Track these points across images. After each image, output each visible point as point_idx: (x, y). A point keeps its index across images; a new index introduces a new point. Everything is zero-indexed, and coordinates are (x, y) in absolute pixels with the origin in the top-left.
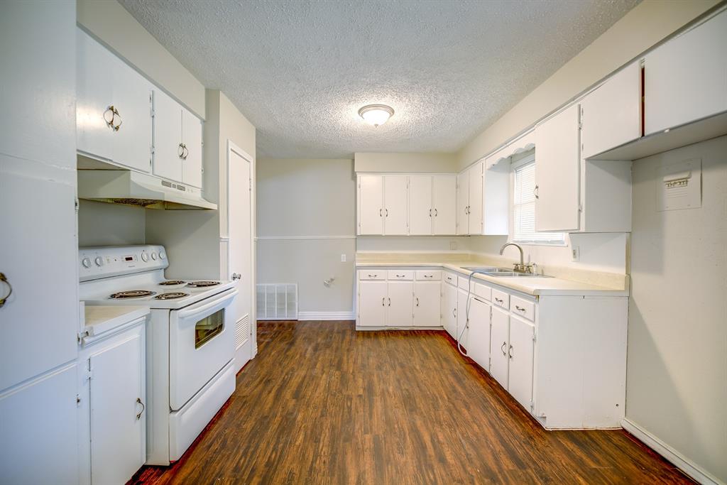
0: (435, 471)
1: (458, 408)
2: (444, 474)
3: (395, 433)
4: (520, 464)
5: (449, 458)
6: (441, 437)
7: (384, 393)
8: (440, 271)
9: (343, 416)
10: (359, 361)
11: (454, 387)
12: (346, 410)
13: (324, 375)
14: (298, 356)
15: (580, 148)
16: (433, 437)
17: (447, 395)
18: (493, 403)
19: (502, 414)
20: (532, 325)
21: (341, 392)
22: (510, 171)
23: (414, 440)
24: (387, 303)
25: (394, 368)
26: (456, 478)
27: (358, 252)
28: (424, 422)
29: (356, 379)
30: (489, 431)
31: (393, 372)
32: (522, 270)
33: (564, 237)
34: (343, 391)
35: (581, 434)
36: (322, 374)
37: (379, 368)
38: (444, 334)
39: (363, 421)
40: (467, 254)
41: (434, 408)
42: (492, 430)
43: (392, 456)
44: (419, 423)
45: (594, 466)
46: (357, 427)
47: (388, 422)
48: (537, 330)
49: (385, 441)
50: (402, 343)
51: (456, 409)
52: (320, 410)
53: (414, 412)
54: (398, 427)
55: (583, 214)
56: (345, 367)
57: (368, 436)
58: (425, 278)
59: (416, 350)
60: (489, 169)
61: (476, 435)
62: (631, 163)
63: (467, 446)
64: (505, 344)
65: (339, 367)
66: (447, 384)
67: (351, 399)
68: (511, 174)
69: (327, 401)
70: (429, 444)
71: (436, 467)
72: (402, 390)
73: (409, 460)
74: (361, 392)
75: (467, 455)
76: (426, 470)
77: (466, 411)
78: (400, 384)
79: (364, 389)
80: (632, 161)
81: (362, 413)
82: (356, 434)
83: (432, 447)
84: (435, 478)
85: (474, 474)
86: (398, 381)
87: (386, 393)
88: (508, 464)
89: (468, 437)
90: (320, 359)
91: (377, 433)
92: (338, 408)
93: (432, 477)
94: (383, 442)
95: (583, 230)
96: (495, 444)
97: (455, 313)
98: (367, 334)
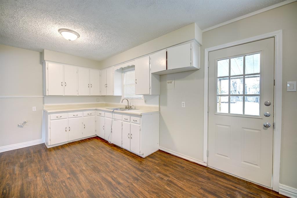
0: (119, 188)
1: (116, 163)
2: (122, 187)
3: (96, 184)
4: (142, 171)
5: (121, 181)
6: (115, 176)
7: (81, 172)
8: (95, 111)
9: (64, 191)
10: (59, 162)
11: (111, 156)
12: (64, 188)
13: (38, 178)
14: (8, 175)
15: (150, 70)
16: (112, 178)
17: (110, 160)
18: (126, 156)
19: (131, 158)
20: (139, 125)
21: (56, 181)
22: (122, 73)
23: (106, 183)
24: (68, 130)
25: (81, 159)
26: (127, 186)
27: (45, 105)
28: (106, 174)
29: (62, 171)
30: (129, 166)
31: (81, 160)
32: (128, 108)
33: (142, 96)
34: (57, 180)
35: (152, 155)
36: (36, 178)
37: (73, 161)
38: (97, 138)
39: (77, 188)
40: (103, 103)
41: (107, 167)
42: (130, 165)
43: (99, 194)
44: (104, 175)
45: (157, 162)
46: (75, 192)
47: (90, 182)
48: (141, 126)
49: (93, 190)
50: (79, 146)
51: (115, 164)
52: (46, 196)
53: (100, 173)
54: (96, 181)
55: (151, 90)
56: (51, 168)
57: (83, 193)
58: (88, 115)
59: (88, 148)
60: (115, 71)
61: (126, 169)
62: (159, 76)
63: (125, 174)
64: (129, 134)
65: (46, 169)
66: (107, 156)
67: (64, 182)
68: (123, 74)
69: (48, 190)
70: (112, 181)
71: (118, 187)
72: (90, 166)
73: (107, 191)
74: (68, 176)
75: (126, 177)
76: (116, 190)
77: (119, 163)
78: (87, 164)
79: (69, 174)
80: (160, 75)
81: (75, 185)
82: (76, 195)
83: (113, 181)
84: (120, 191)
85: (132, 182)
86: (86, 163)
87: (83, 171)
88: (139, 173)
89: (124, 171)
90: (29, 171)
91: (87, 189)
92: (58, 189)
93: (119, 191)
94: (92, 191)
95: (151, 94)
96: (133, 169)
97: (104, 128)
98: (56, 148)
